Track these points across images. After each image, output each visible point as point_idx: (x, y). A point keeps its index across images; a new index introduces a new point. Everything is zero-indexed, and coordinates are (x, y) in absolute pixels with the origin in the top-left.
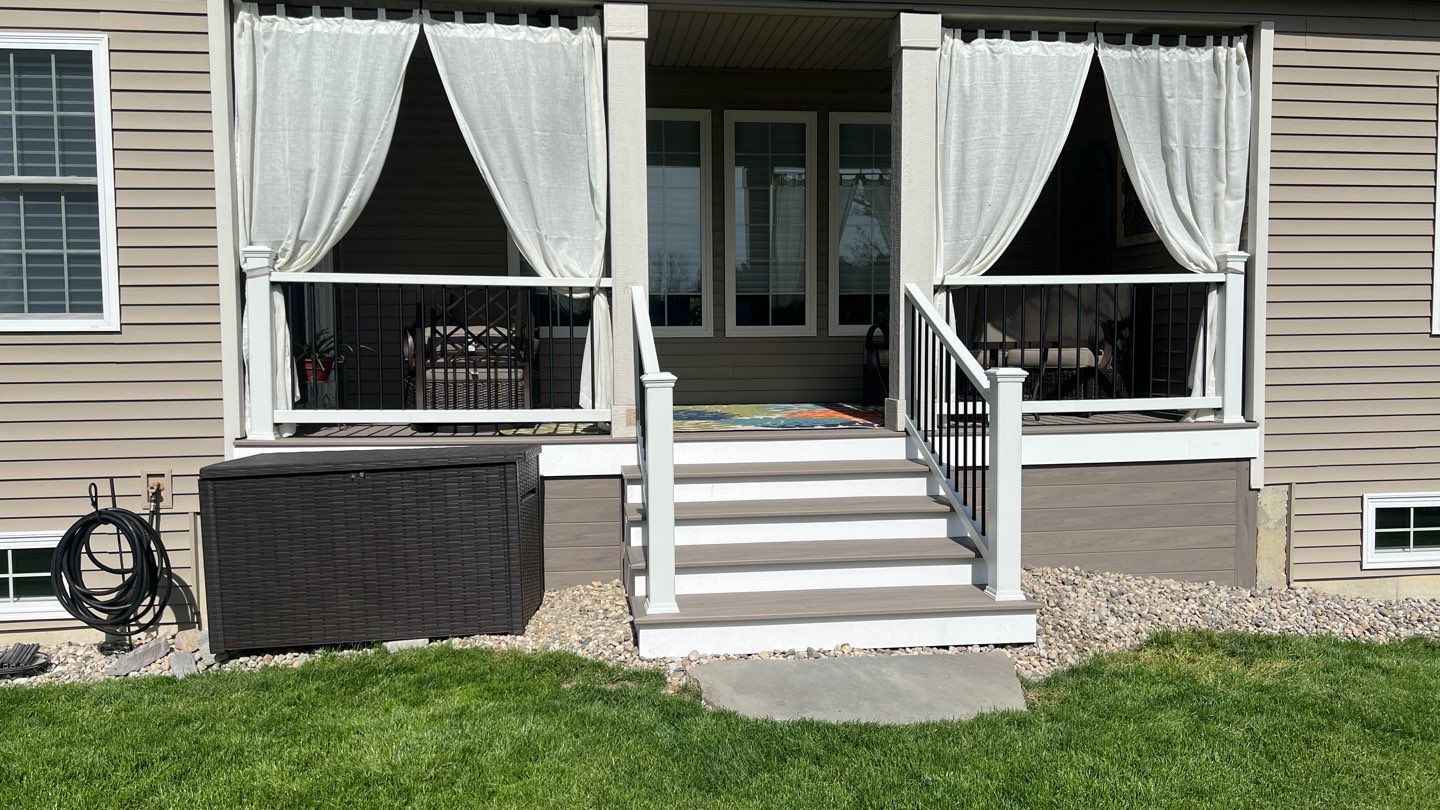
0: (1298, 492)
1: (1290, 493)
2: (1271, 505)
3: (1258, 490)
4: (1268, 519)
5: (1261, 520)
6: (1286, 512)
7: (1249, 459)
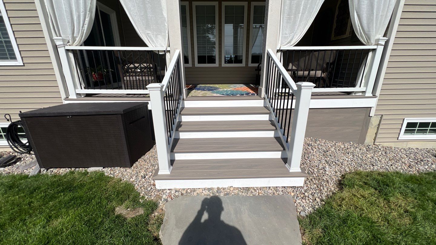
0: (384, 117)
1: (381, 118)
2: (374, 121)
3: (371, 117)
4: (372, 125)
5: (370, 125)
6: (378, 123)
7: (371, 107)
